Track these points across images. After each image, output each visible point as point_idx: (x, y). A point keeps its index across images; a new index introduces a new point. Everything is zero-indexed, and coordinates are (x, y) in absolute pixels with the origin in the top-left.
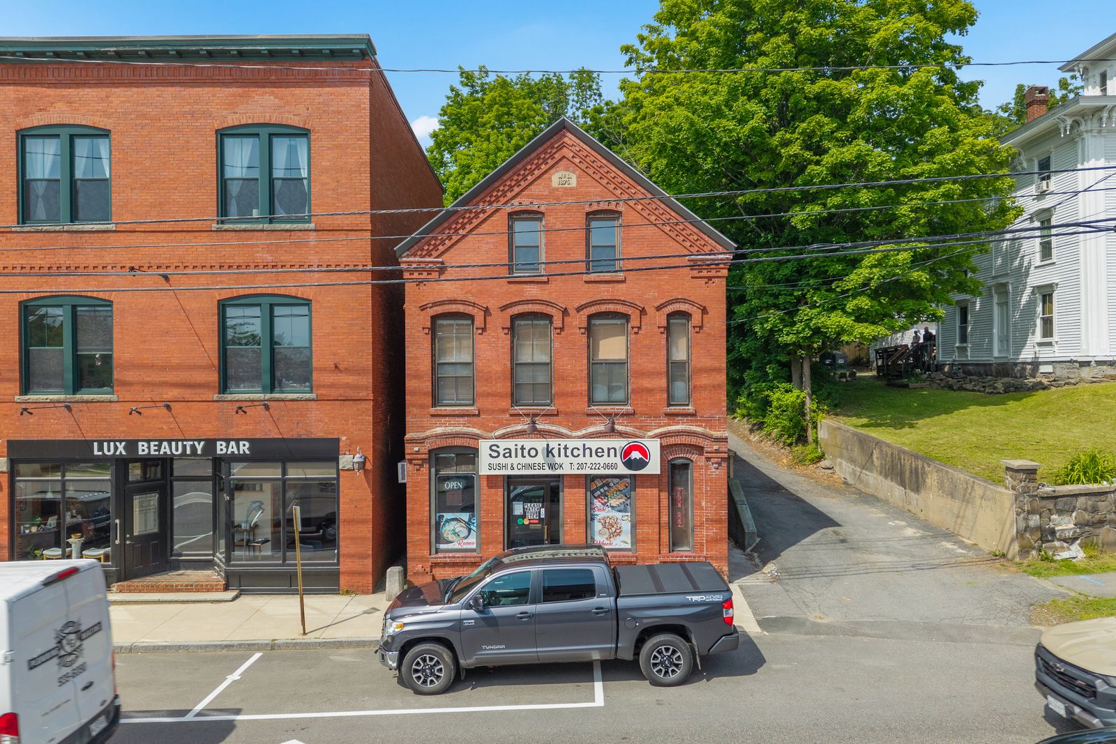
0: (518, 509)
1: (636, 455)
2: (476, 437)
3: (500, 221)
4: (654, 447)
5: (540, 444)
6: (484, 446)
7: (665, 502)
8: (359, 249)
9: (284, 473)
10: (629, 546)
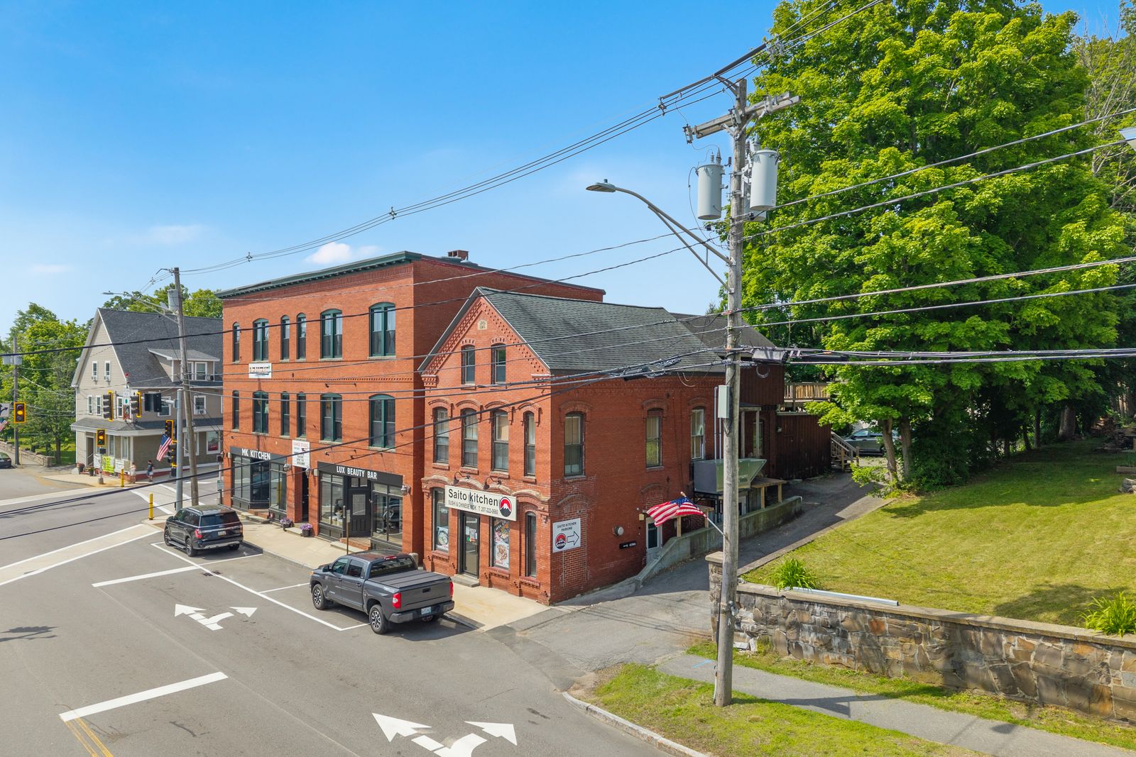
1: (505, 506)
2: (445, 483)
3: (459, 350)
4: (513, 501)
5: (466, 491)
7: (523, 539)
8: (410, 369)
9: (389, 492)
10: (508, 566)
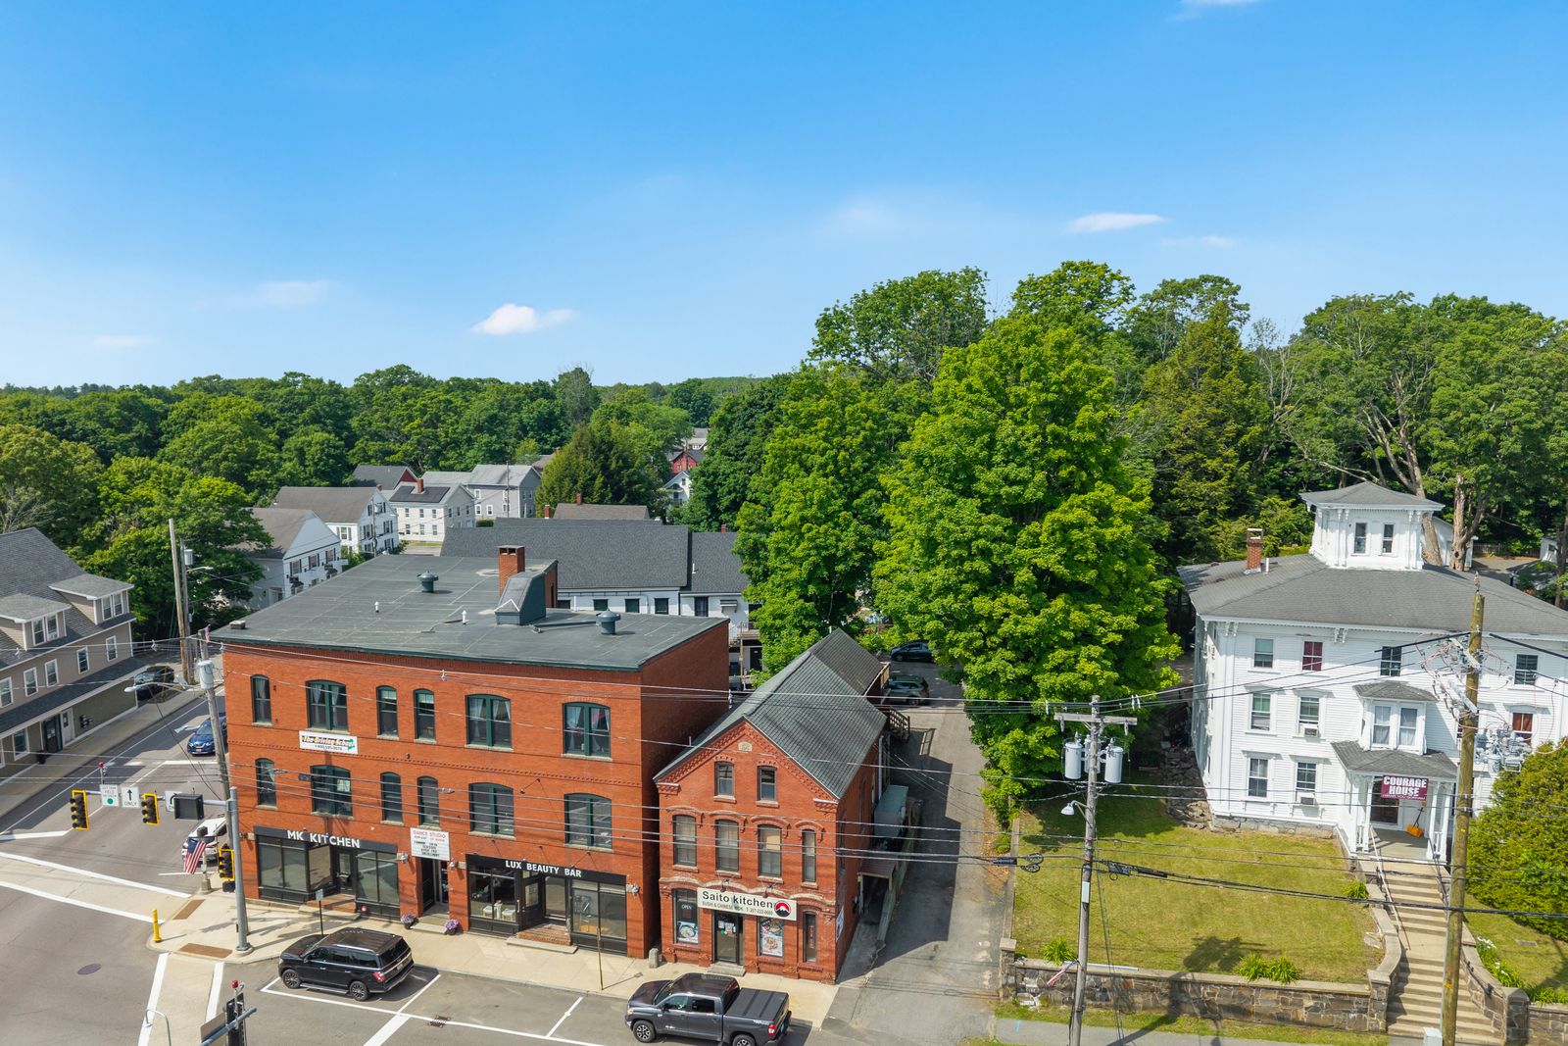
0: (721, 925)
1: (783, 908)
2: (697, 886)
3: (710, 765)
4: (793, 905)
5: (728, 894)
6: (700, 891)
7: (801, 935)
8: (635, 775)
9: (600, 889)
10: (778, 955)
